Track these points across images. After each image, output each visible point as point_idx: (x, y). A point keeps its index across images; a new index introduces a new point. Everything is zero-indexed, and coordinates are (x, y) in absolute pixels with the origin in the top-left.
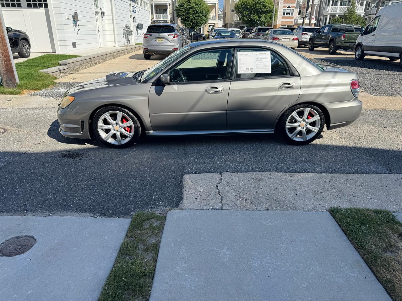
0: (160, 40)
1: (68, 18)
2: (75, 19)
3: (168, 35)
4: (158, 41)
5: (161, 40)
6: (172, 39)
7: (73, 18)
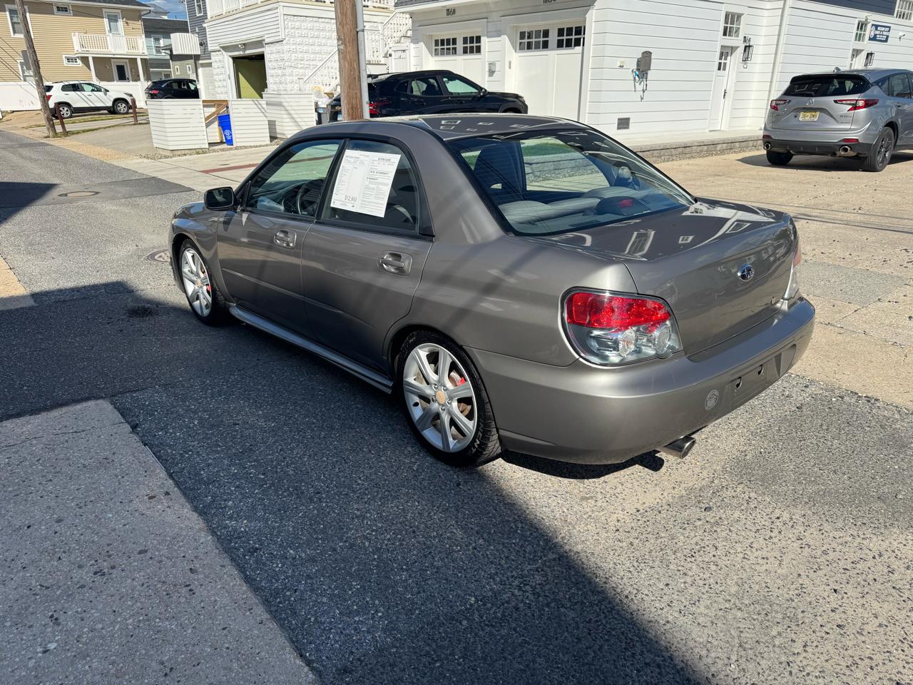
0: (809, 114)
1: (621, 67)
2: (643, 66)
3: (836, 102)
4: (804, 117)
5: (814, 113)
6: (846, 112)
7: (638, 65)
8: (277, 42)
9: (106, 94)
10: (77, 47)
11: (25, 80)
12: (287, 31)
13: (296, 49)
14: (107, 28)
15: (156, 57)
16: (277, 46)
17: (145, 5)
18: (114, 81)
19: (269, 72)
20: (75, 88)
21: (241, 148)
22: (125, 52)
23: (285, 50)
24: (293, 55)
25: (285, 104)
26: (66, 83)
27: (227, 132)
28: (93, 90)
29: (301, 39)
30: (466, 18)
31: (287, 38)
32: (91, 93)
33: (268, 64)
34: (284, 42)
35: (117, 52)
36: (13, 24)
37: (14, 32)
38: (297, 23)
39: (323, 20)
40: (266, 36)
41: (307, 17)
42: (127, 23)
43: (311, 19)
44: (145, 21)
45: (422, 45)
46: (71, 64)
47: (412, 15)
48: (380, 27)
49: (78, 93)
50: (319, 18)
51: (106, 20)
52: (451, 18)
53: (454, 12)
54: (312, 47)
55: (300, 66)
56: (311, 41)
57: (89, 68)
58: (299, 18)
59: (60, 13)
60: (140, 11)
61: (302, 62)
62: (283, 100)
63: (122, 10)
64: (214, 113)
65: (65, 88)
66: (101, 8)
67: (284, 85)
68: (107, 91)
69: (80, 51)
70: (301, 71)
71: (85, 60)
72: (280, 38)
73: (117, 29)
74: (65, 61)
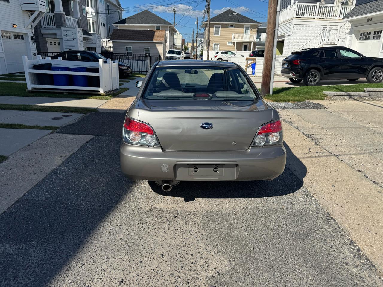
8: (289, 35)
9: (235, 55)
10: (233, 39)
11: (214, 50)
12: (294, 31)
13: (296, 38)
14: (244, 32)
15: (259, 42)
16: (289, 37)
17: (259, 23)
18: (242, 51)
19: (284, 47)
20: (226, 53)
21: (257, 76)
22: (248, 40)
23: (291, 38)
24: (294, 41)
25: (279, 60)
26: (223, 51)
27: (253, 70)
28: (231, 54)
29: (299, 34)
30: (376, 22)
31: (293, 34)
32: (230, 55)
33: (285, 44)
34: (292, 35)
35: (245, 40)
36: (215, 31)
37: (215, 34)
38: (299, 28)
39: (312, 26)
40: (286, 33)
41: (304, 25)
42: (252, 30)
43: (306, 26)
44: (258, 28)
45: (353, 35)
46: (230, 45)
47: (351, 22)
48: (339, 28)
49: (226, 55)
50: (310, 25)
51: (245, 29)
52: (369, 22)
53: (371, 19)
54: (304, 37)
55: (296, 45)
56: (304, 35)
57: (235, 46)
58: (301, 25)
59: (231, 27)
60: (258, 25)
61: (298, 44)
62: (279, 58)
63: (251, 25)
64: (252, 63)
65: (222, 53)
66: (244, 25)
67: (288, 53)
68: (235, 54)
69: (233, 40)
70: (297, 47)
71: (234, 43)
72: (290, 34)
73: (248, 32)
74: (228, 44)
